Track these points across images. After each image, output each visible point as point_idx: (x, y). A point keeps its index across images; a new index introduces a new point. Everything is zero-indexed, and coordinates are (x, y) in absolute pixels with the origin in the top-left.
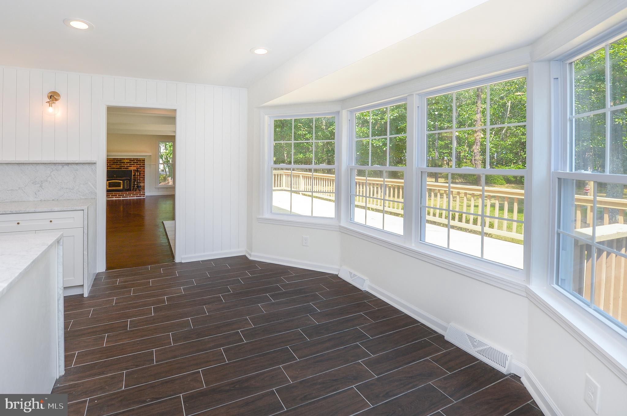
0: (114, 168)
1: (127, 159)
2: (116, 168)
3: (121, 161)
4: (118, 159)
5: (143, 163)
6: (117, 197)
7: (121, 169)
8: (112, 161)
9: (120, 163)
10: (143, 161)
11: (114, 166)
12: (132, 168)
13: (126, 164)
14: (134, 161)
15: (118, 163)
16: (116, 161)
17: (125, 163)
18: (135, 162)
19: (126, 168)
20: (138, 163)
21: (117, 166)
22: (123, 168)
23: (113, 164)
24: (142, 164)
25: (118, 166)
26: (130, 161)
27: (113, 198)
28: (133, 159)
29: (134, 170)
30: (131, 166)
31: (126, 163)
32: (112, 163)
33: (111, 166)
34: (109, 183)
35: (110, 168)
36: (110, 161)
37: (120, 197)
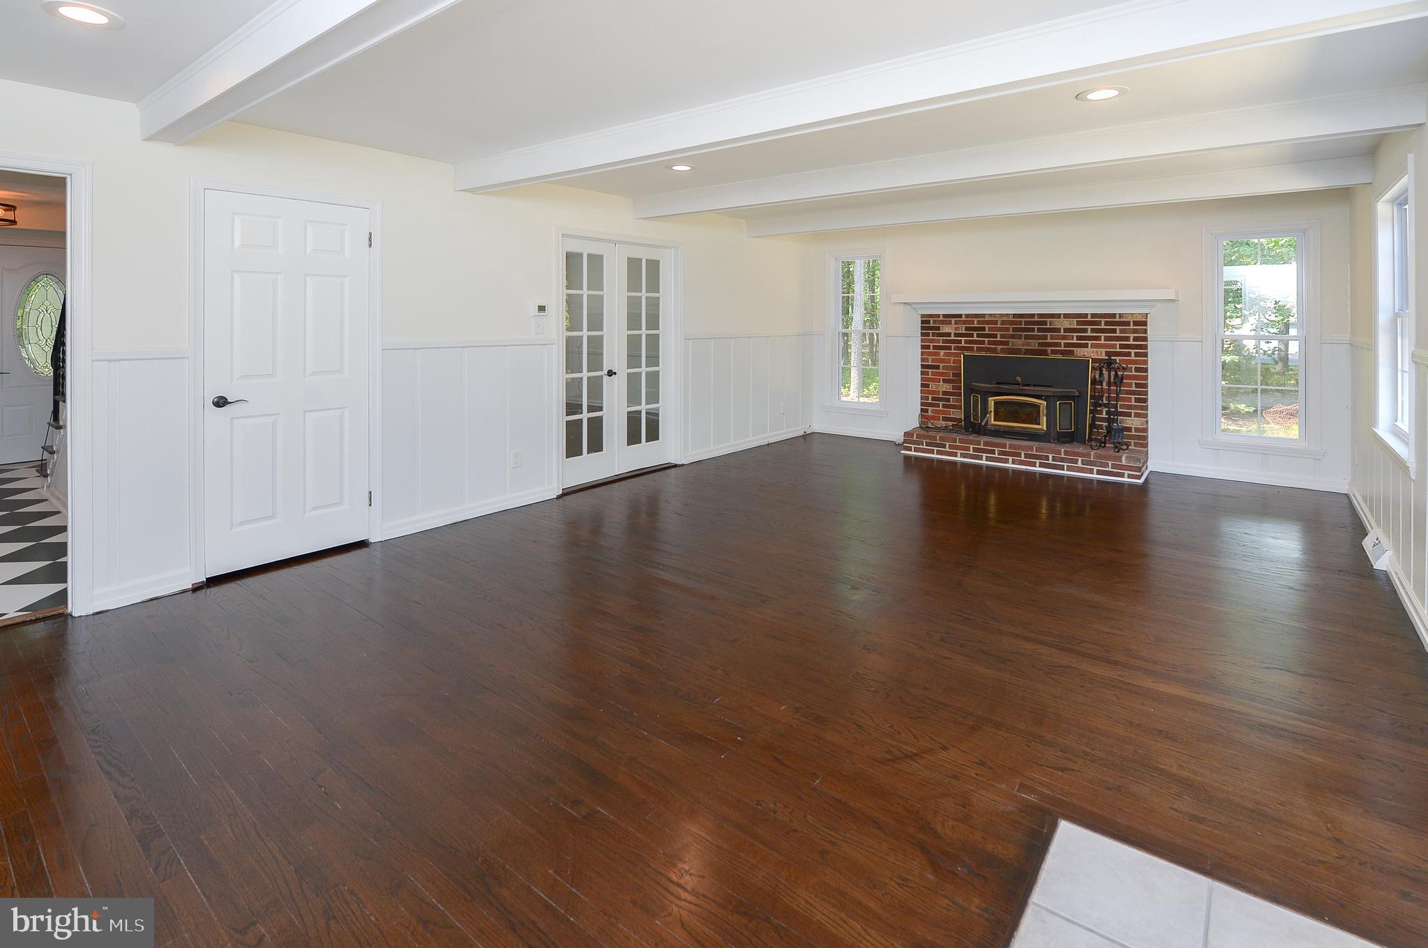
0: (1019, 351)
1: (1067, 316)
2: (1027, 352)
3: (1045, 323)
4: (1032, 316)
5: (1135, 331)
6: (1022, 463)
7: (1045, 353)
8: (1011, 323)
9: (1039, 330)
10: (1136, 323)
11: (1019, 343)
12: (1090, 353)
13: (1064, 338)
14: (1099, 323)
15: (1033, 330)
16: (1026, 323)
17: (1058, 330)
18: (1103, 326)
19: (1062, 353)
20: (1114, 331)
21: (1029, 344)
22: (1054, 352)
23: (1013, 337)
24: (1132, 336)
25: (1034, 345)
26: (1078, 323)
27: (1006, 461)
28: (1093, 315)
29: (1094, 361)
30: (1086, 346)
31: (1066, 330)
32: (1011, 333)
33: (1007, 343)
34: (996, 403)
35: (1003, 351)
36: (1003, 323)
37: (1034, 465)
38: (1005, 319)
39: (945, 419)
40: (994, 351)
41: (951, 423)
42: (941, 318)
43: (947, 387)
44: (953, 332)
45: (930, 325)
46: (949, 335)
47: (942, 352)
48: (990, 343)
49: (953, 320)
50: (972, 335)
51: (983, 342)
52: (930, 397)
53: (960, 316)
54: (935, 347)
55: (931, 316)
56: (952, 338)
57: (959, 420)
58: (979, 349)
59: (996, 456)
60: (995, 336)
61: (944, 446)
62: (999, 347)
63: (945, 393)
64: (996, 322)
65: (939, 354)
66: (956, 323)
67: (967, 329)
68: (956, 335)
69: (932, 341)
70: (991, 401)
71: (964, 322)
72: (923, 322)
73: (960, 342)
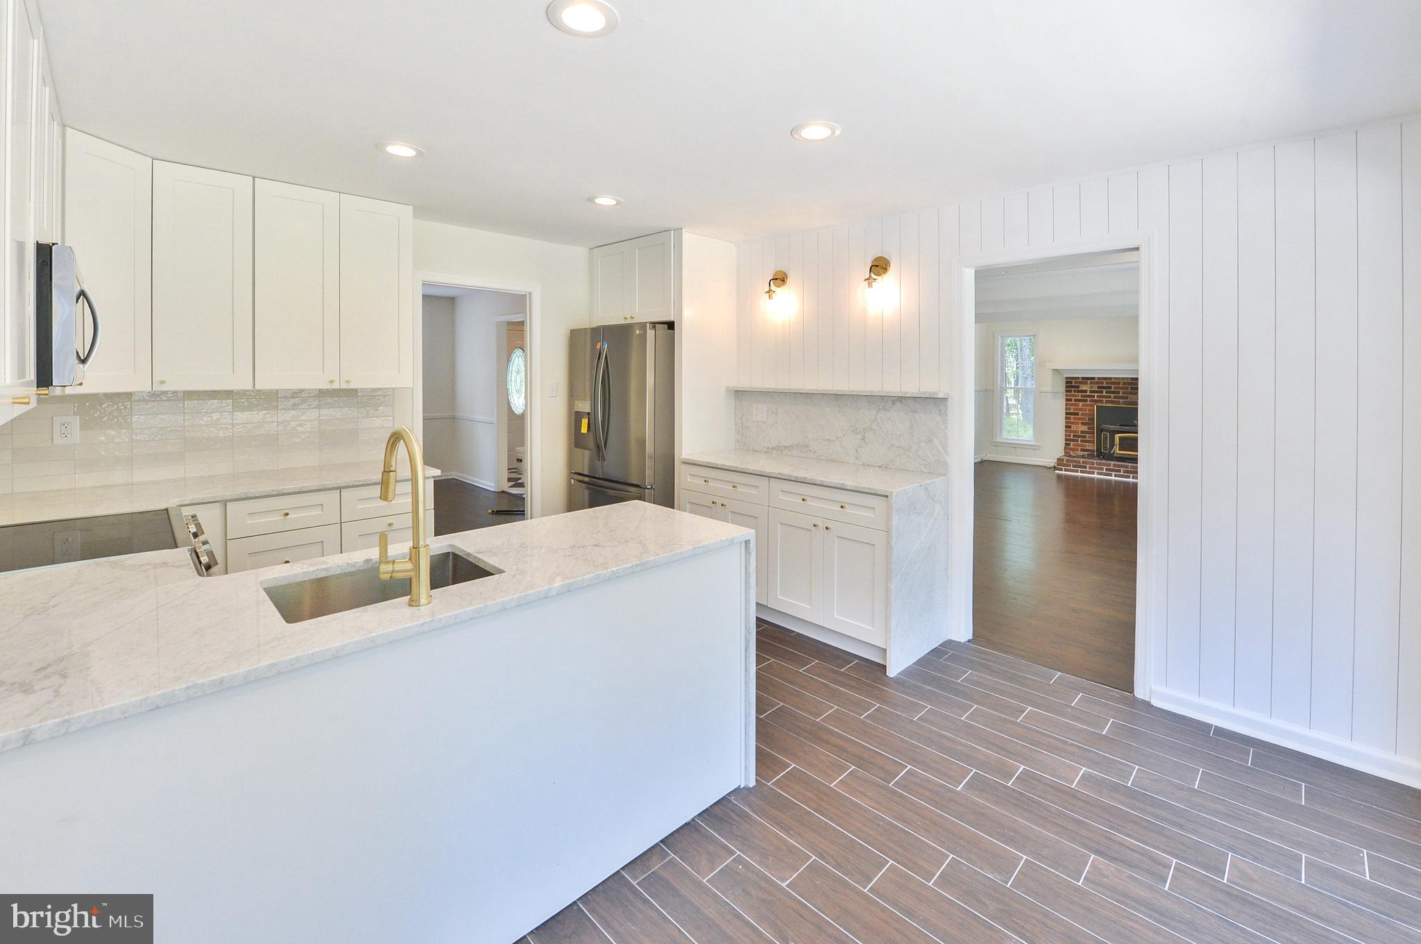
0: (1133, 403)
8: (1130, 384)
11: (1134, 398)
23: (1131, 393)
32: (1129, 390)
33: (1127, 398)
34: (1120, 438)
35: (1123, 403)
36: (1124, 383)
38: (1125, 381)
39: (1082, 450)
40: (1118, 403)
41: (1087, 453)
42: (1080, 380)
43: (1085, 428)
44: (1089, 389)
45: (1072, 385)
46: (1086, 391)
47: (1081, 404)
48: (1115, 397)
49: (1089, 381)
50: (1102, 392)
51: (1110, 397)
52: (1072, 435)
53: (1094, 378)
54: (1075, 400)
55: (1073, 378)
56: (1088, 393)
57: (1093, 451)
58: (1107, 402)
59: (1122, 473)
60: (1119, 393)
61: (1086, 467)
62: (1121, 400)
63: (1082, 432)
64: (1119, 383)
65: (1078, 405)
66: (1091, 383)
67: (1098, 387)
68: (1091, 391)
69: (1074, 396)
70: (1117, 436)
71: (1097, 383)
72: (1067, 382)
73: (1094, 396)
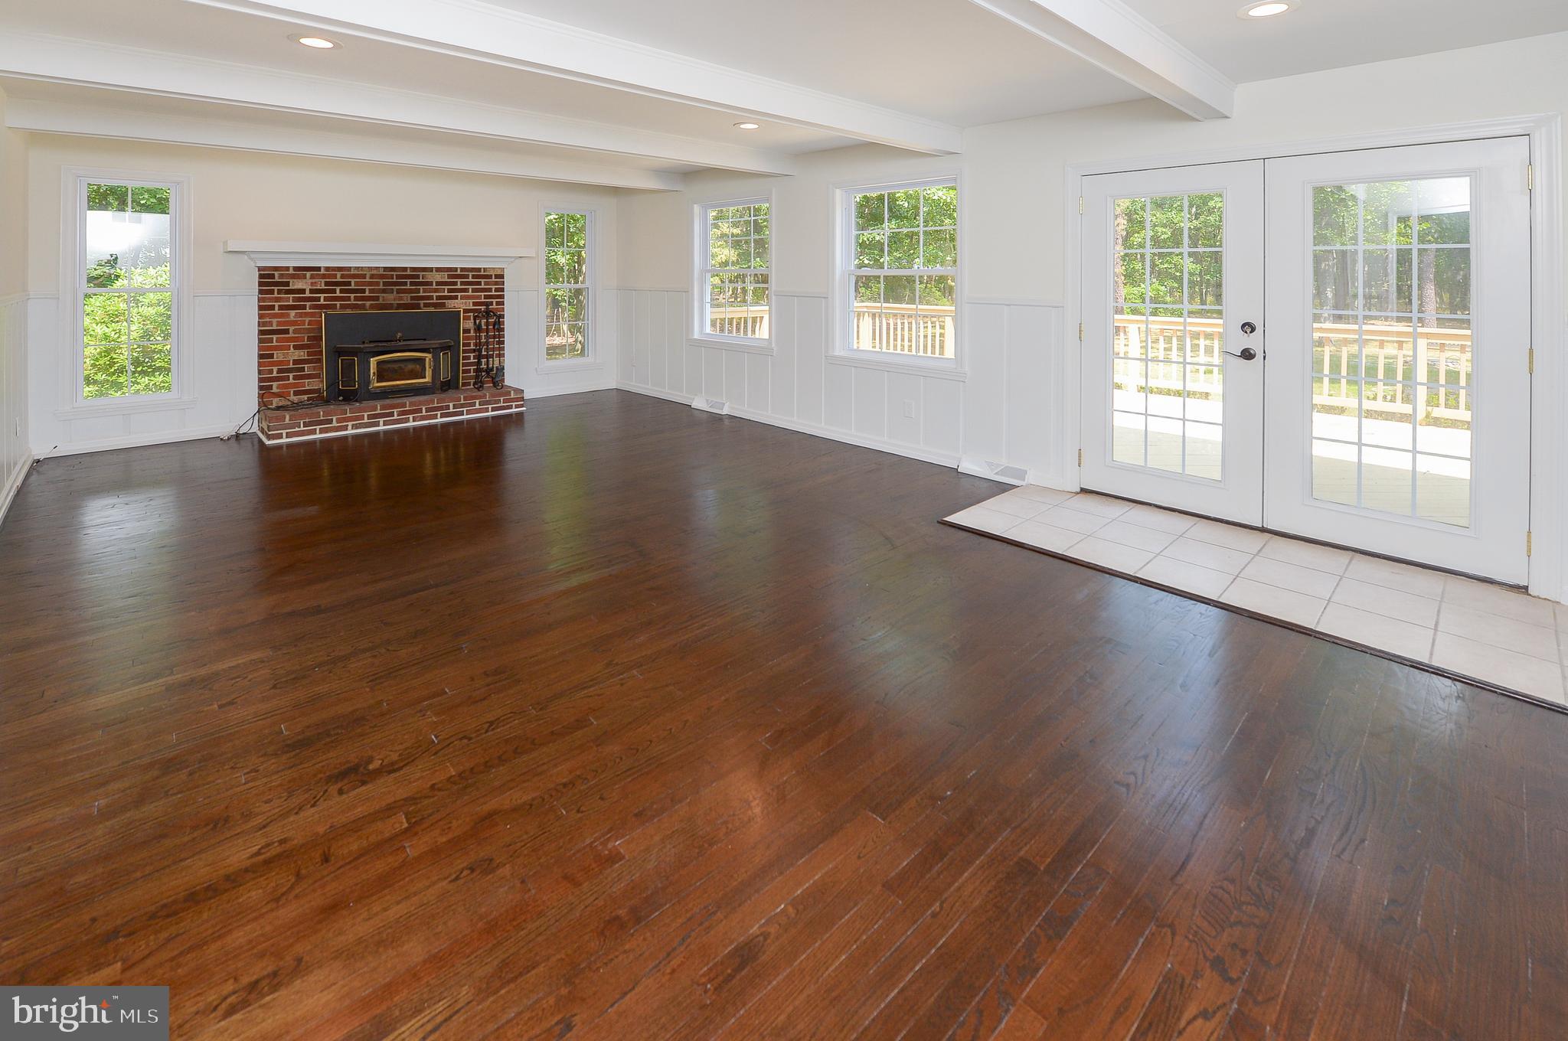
0: (389, 306)
1: (439, 270)
2: (399, 306)
3: (418, 277)
4: (405, 269)
5: (496, 283)
7: (418, 306)
8: (382, 276)
9: (412, 284)
10: (497, 276)
11: (390, 298)
12: (459, 304)
13: (436, 291)
14: (467, 277)
15: (405, 284)
16: (398, 277)
17: (430, 283)
18: (470, 280)
19: (435, 305)
20: (479, 283)
21: (401, 298)
22: (426, 305)
23: (384, 291)
24: (494, 287)
25: (406, 299)
26: (449, 277)
28: (462, 269)
29: (466, 311)
30: (456, 298)
31: (438, 283)
32: (381, 287)
33: (377, 298)
34: (379, 363)
35: (372, 307)
36: (372, 276)
37: (435, 417)
39: (296, 393)
40: (363, 307)
41: (305, 397)
42: (291, 271)
43: (302, 354)
44: (308, 288)
45: (271, 281)
46: (303, 291)
47: (293, 313)
48: (356, 299)
49: (308, 274)
50: (334, 291)
51: (349, 299)
52: (275, 369)
53: (318, 269)
54: (281, 308)
55: (276, 269)
56: (308, 294)
57: (318, 391)
58: (343, 307)
59: (396, 417)
60: (363, 291)
62: (368, 303)
63: (295, 362)
64: (364, 276)
65: (288, 315)
66: (312, 277)
67: (327, 284)
68: (312, 291)
69: (277, 300)
70: (373, 361)
71: (324, 276)
72: (261, 276)
73: (319, 299)
